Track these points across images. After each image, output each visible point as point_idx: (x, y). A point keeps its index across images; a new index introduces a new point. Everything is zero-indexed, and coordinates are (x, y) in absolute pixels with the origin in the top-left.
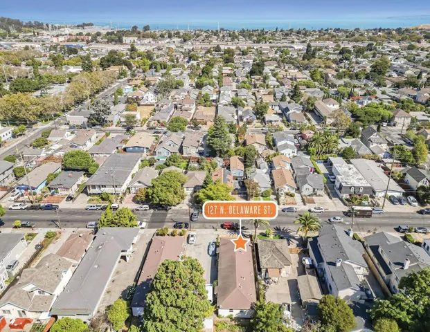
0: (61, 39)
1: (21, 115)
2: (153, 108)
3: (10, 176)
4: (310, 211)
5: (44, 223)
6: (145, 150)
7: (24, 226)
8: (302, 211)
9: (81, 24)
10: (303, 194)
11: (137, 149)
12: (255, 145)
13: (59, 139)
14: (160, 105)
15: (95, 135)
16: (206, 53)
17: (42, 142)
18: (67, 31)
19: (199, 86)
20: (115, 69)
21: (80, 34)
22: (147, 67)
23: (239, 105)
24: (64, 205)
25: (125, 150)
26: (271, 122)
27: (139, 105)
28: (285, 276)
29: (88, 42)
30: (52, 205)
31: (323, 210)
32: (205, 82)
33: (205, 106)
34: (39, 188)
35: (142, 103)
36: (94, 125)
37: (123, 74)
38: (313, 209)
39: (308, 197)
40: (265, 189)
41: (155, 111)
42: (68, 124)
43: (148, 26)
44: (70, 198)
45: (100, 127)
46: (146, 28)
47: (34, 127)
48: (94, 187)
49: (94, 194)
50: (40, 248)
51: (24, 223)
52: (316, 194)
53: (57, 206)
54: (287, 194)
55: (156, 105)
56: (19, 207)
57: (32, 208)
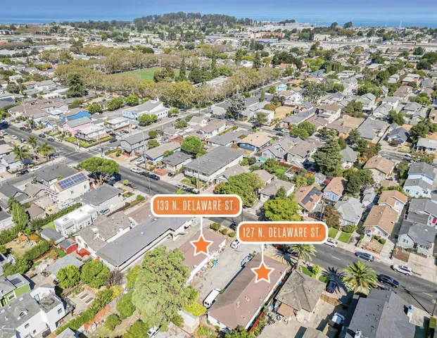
0: (258, 35)
1: (180, 100)
2: (292, 109)
3: (145, 146)
4: (392, 267)
5: (143, 188)
6: (255, 149)
7: (129, 185)
8: (382, 264)
9: (284, 20)
10: (398, 245)
11: (248, 146)
12: (373, 170)
13: (195, 124)
14: (300, 108)
15: (224, 126)
16: (401, 55)
17: (182, 125)
18: (268, 28)
19: (360, 93)
20: (283, 67)
21: (279, 31)
22: (317, 67)
23: (396, 121)
24: (164, 178)
25: (239, 145)
26: (424, 148)
27: (282, 105)
28: (302, 321)
29: (280, 39)
30: (155, 176)
31: (410, 274)
32: (369, 89)
33: (353, 116)
34: (157, 160)
35: (286, 103)
36: (230, 117)
37: (288, 73)
38: (396, 267)
39: (403, 251)
40: (349, 223)
41: (293, 113)
42: (212, 113)
43: (351, 23)
44: (170, 175)
45: (233, 120)
46: (348, 25)
47: (188, 111)
48: (189, 170)
49: (189, 177)
50: (128, 205)
51: (130, 183)
52: (416, 251)
53: (159, 178)
54: (375, 238)
55: (296, 107)
56: (136, 171)
57: (143, 174)
